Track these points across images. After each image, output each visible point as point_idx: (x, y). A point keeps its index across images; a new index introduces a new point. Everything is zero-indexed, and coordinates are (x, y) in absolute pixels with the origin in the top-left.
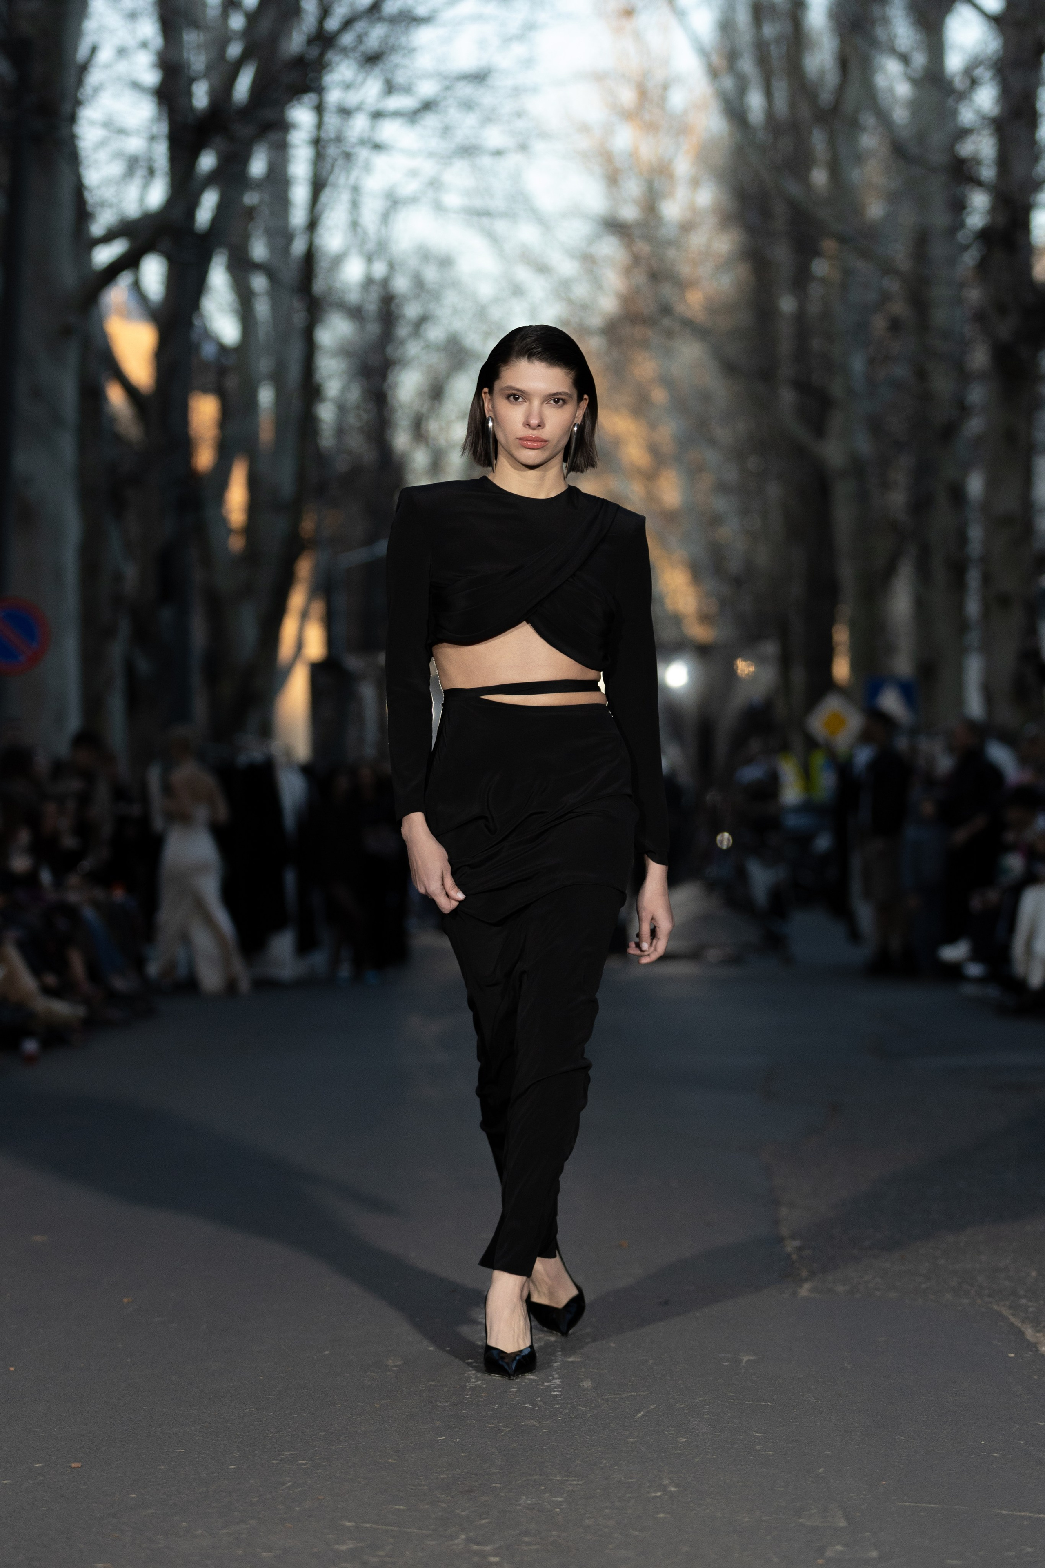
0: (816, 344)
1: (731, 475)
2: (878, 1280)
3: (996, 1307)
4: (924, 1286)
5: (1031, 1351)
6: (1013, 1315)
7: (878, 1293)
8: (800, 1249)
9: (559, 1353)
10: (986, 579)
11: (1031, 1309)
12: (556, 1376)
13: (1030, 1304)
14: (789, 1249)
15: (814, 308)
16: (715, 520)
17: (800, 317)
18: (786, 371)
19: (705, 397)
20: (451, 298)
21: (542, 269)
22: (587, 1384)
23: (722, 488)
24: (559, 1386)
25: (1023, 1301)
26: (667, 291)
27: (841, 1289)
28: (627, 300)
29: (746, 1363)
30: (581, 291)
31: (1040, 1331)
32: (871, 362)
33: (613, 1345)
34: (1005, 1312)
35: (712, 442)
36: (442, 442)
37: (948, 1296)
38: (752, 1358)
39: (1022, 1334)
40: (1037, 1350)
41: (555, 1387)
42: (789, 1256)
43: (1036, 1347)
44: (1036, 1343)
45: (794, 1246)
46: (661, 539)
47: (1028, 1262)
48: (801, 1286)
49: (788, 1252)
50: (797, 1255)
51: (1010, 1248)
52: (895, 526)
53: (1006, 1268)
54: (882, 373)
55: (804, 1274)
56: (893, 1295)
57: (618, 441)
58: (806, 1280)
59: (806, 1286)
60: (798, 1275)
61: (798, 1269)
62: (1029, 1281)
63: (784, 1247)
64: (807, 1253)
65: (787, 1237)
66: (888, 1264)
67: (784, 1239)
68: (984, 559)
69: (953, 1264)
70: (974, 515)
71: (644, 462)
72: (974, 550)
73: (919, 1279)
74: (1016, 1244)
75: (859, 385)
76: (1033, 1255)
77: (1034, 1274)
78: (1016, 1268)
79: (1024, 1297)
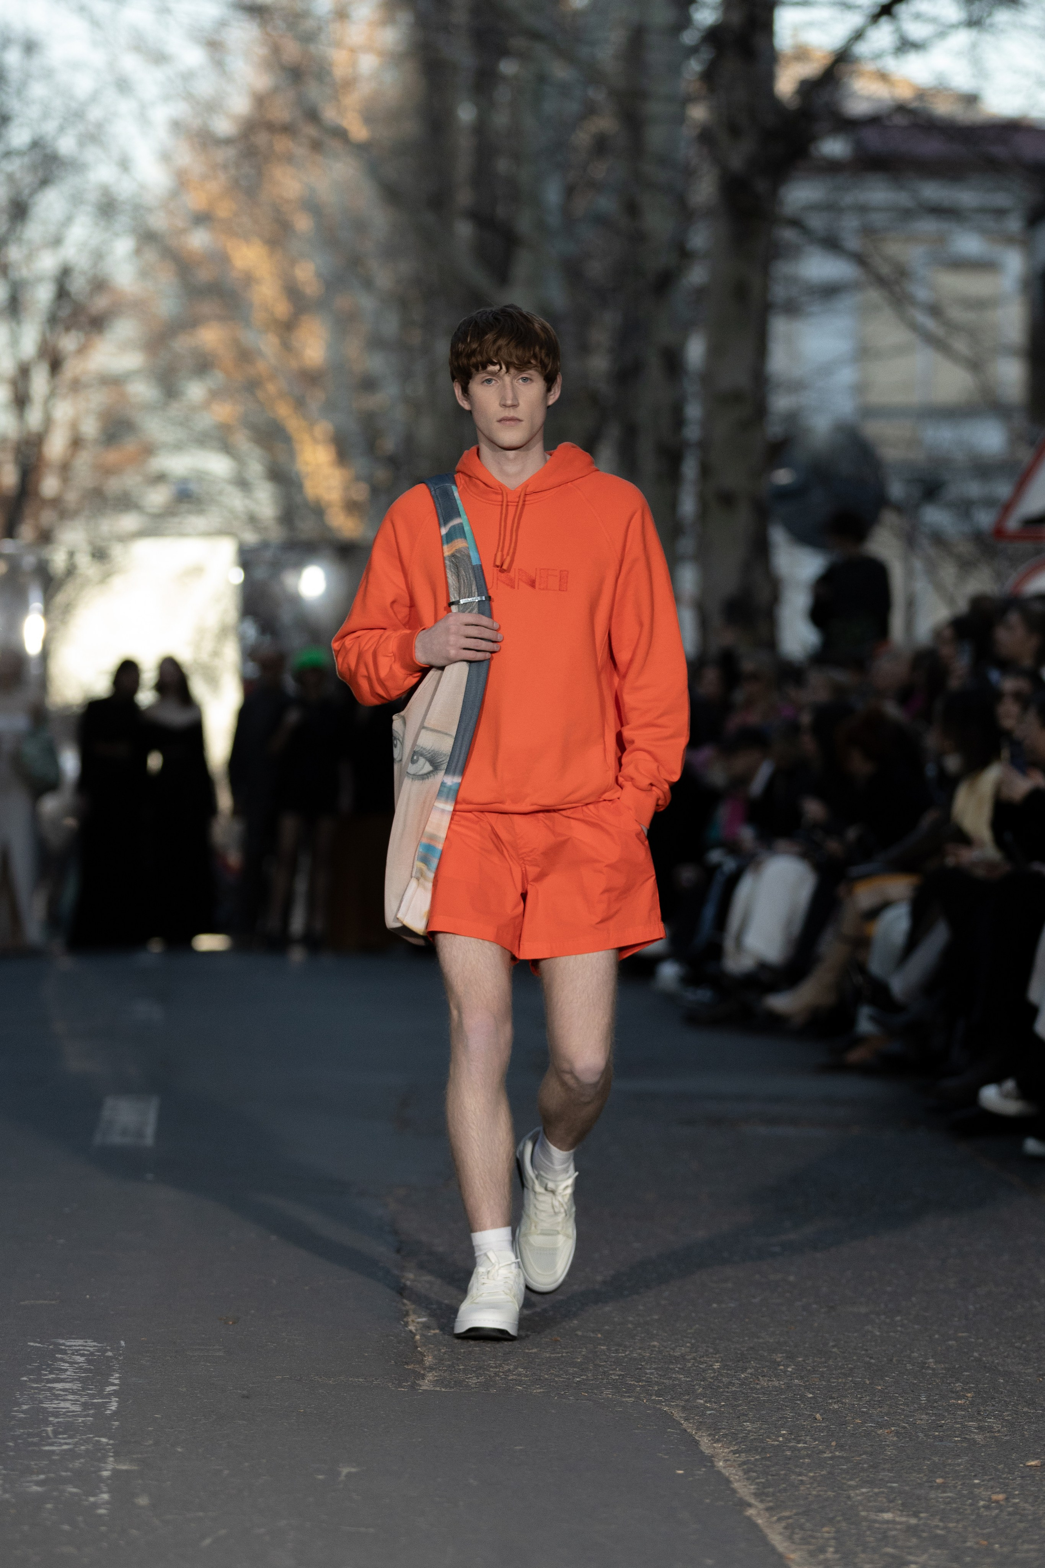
0: (502, 165)
1: (391, 325)
3: (665, 1408)
4: (578, 1379)
5: (705, 1466)
6: (686, 1420)
7: (519, 1388)
8: (426, 1327)
9: (111, 1459)
10: (705, 471)
11: (709, 1412)
12: (105, 1489)
13: (708, 1405)
14: (412, 1328)
15: (501, 119)
16: (368, 384)
17: (480, 128)
18: (464, 197)
19: (360, 226)
21: (159, 58)
22: (143, 1501)
23: (376, 343)
24: (107, 1503)
25: (700, 1401)
26: (313, 91)
27: (473, 1381)
28: (260, 101)
29: (346, 1476)
30: (205, 87)
31: (718, 1441)
32: (570, 191)
33: (179, 1450)
34: (678, 1415)
35: (368, 284)
37: (608, 1393)
38: (353, 1470)
39: (697, 1443)
40: (713, 1466)
41: (103, 1504)
42: (412, 1334)
43: (712, 1462)
44: (712, 1456)
45: (418, 1323)
46: (300, 404)
47: (711, 1350)
48: (423, 1377)
49: (411, 1331)
50: (422, 1335)
51: (689, 1331)
52: (594, 399)
53: (683, 1356)
54: (581, 205)
55: (429, 1360)
56: (537, 1390)
57: (249, 279)
58: (431, 1369)
59: (430, 1376)
60: (421, 1362)
61: (422, 1354)
62: (710, 1374)
63: (406, 1324)
64: (435, 1334)
65: (411, 1312)
66: (535, 1350)
67: (407, 1314)
68: (704, 445)
69: (617, 1351)
70: (692, 387)
71: (282, 308)
72: (692, 433)
73: (571, 1370)
74: (697, 1326)
75: (554, 220)
76: (718, 1341)
77: (717, 1366)
78: (694, 1359)
79: (703, 1395)
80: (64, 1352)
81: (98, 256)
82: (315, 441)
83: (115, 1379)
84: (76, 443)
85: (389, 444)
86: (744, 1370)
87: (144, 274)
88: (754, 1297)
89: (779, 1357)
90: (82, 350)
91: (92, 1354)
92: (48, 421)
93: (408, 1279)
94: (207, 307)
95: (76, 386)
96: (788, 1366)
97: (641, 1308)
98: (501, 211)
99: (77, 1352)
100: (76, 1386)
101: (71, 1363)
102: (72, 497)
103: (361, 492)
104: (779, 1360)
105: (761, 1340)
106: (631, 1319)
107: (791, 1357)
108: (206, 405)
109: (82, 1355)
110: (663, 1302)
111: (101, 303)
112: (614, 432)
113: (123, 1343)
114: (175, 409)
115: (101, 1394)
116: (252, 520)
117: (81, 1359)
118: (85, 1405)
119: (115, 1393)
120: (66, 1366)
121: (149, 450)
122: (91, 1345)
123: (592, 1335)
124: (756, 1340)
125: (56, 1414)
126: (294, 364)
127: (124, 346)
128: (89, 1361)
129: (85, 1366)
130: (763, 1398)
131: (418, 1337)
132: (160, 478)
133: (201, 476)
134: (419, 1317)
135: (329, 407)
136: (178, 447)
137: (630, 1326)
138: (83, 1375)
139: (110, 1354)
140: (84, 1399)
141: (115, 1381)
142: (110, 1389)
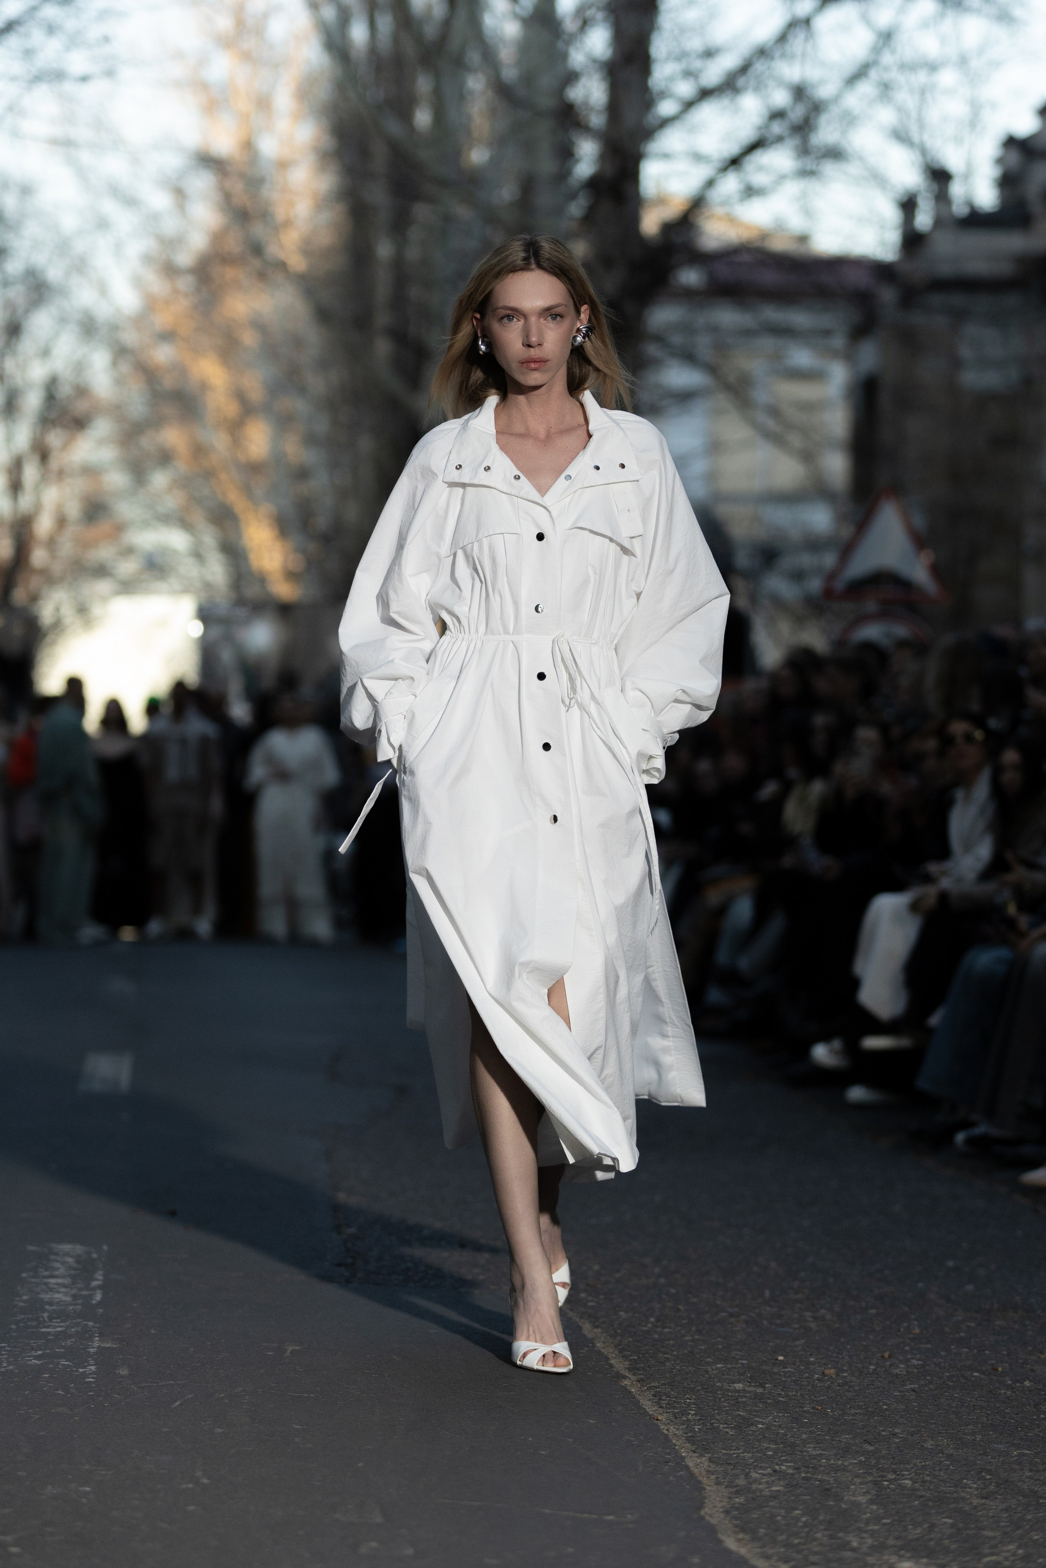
0: (414, 292)
1: (322, 426)
5: (588, 1346)
6: (571, 1310)
9: (97, 1339)
11: (590, 1304)
12: (92, 1362)
13: (590, 1298)
15: (413, 253)
16: (303, 474)
17: (398, 263)
18: (383, 319)
19: (297, 342)
20: (32, 229)
21: (130, 201)
22: (124, 1372)
23: (310, 440)
24: (94, 1373)
25: (583, 1295)
26: (258, 230)
28: (217, 238)
29: (291, 1353)
30: (170, 225)
31: (597, 1327)
33: (153, 1332)
35: (302, 390)
36: (19, 381)
38: (297, 1348)
39: (580, 1328)
40: (594, 1346)
41: (90, 1374)
43: (592, 1343)
44: (593, 1339)
46: (247, 491)
57: (204, 386)
71: (231, 409)
80: (57, 1254)
81: (80, 367)
82: (259, 520)
83: (99, 1275)
84: (61, 522)
85: (322, 522)
86: (619, 1271)
87: (119, 382)
89: (647, 1261)
90: (65, 446)
91: (80, 1256)
92: (38, 507)
94: (170, 410)
95: (61, 474)
96: (654, 1268)
98: (413, 330)
99: (67, 1254)
100: (67, 1281)
101: (63, 1263)
102: (57, 569)
103: (296, 563)
104: (647, 1263)
105: (632, 1247)
107: (657, 1261)
108: (167, 492)
109: (71, 1256)
111: (81, 407)
113: (105, 1248)
114: (144, 495)
115: (88, 1288)
116: (208, 586)
117: (70, 1260)
118: (75, 1297)
119: (99, 1287)
120: (57, 1265)
121: (120, 528)
122: (79, 1249)
124: (628, 1247)
125: (51, 1303)
126: (241, 457)
127: (101, 442)
128: (78, 1262)
129: (74, 1265)
130: (635, 1293)
132: (131, 551)
133: (165, 551)
136: (146, 524)
138: (73, 1272)
139: (95, 1256)
140: (74, 1292)
141: (99, 1278)
142: (95, 1284)
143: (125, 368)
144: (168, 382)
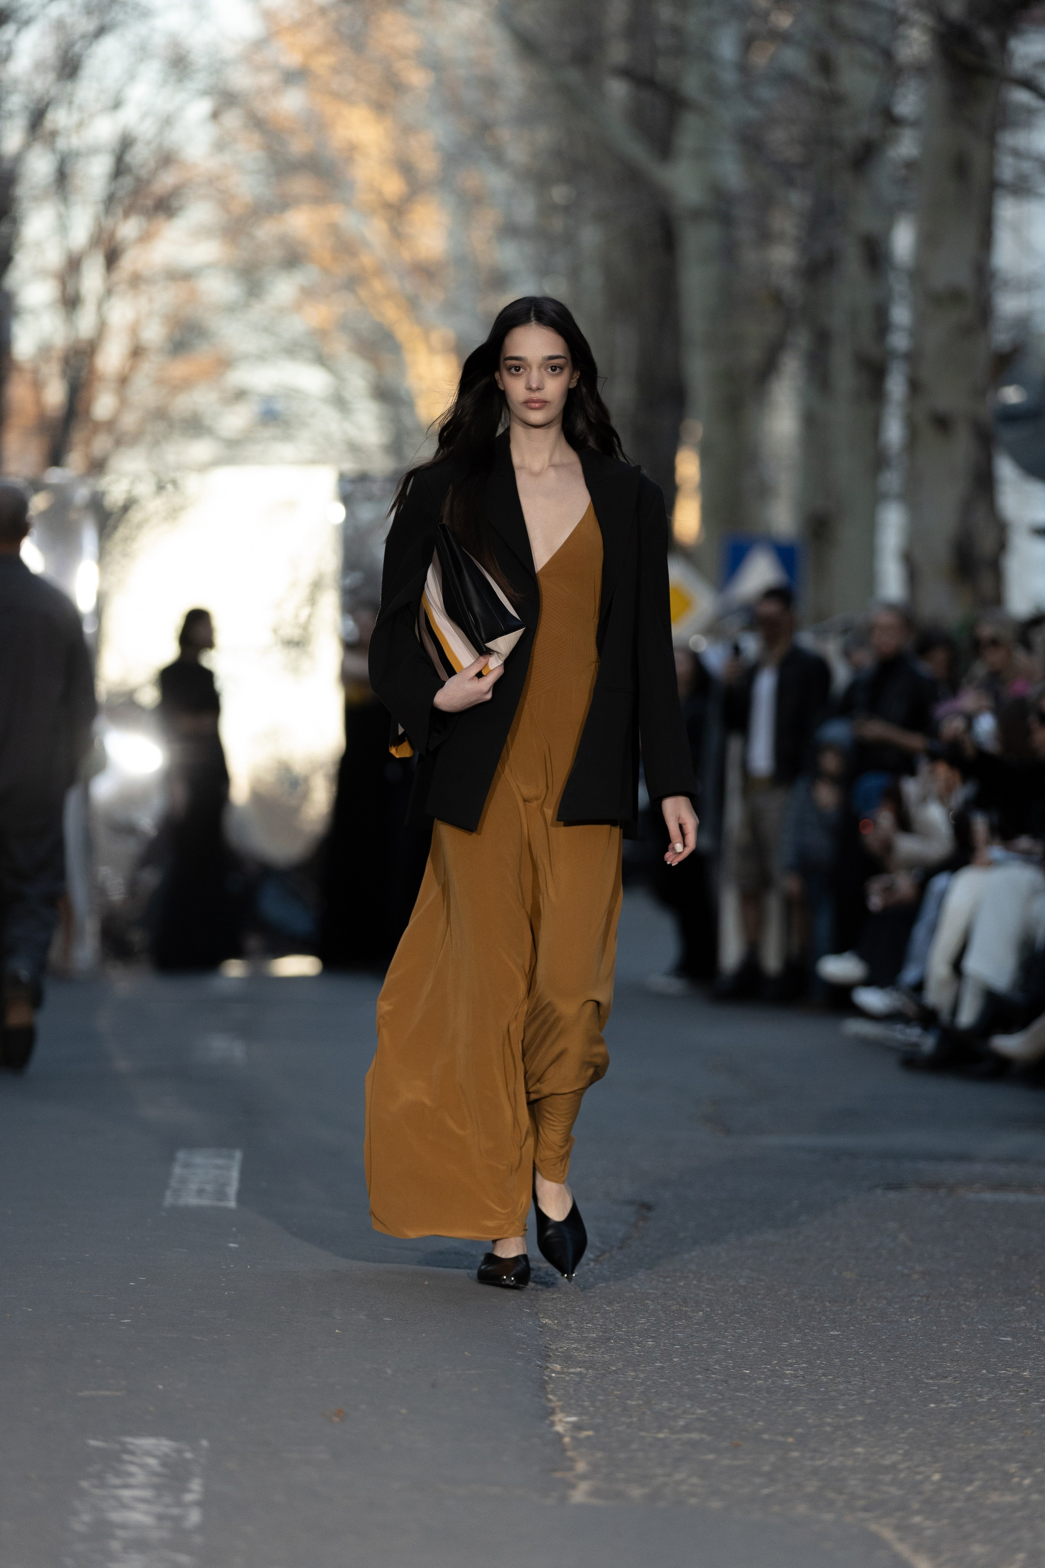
0: (664, 12)
1: (526, 209)
2: (695, 1480)
3: (874, 1527)
4: (766, 1491)
6: (900, 1540)
7: (693, 1501)
8: (577, 1427)
10: (915, 387)
11: (928, 1533)
13: (928, 1523)
14: (559, 1428)
16: (499, 280)
18: (617, 52)
19: (487, 83)
23: (508, 230)
25: (917, 1519)
27: (636, 1492)
32: (748, 43)
34: (888, 1534)
35: (498, 157)
37: (802, 1509)
42: (559, 1436)
45: (567, 1423)
46: (412, 304)
47: (928, 1459)
48: (573, 1486)
49: (557, 1433)
50: (573, 1438)
51: (902, 1435)
52: (777, 298)
53: (894, 1466)
54: (760, 59)
55: (581, 1466)
56: (716, 1504)
57: (352, 149)
58: (583, 1477)
59: (584, 1486)
60: (571, 1469)
61: (572, 1460)
62: (928, 1488)
63: (553, 1424)
64: (588, 1438)
65: (558, 1410)
66: (711, 1457)
67: (553, 1412)
68: (912, 357)
69: (812, 1459)
70: (900, 286)
71: (392, 187)
72: (899, 341)
73: (758, 1480)
74: (911, 1429)
75: (729, 78)
76: (936, 1448)
77: (936, 1477)
78: (908, 1468)
79: (918, 1512)
80: (132, 1453)
81: (166, 124)
82: (431, 350)
83: (196, 1485)
84: (137, 352)
86: (970, 1482)
87: (221, 144)
88: (980, 1396)
89: (1013, 1468)
90: (145, 238)
91: (166, 1455)
92: (102, 327)
93: (554, 1372)
94: (301, 185)
95: (136, 281)
96: (1023, 1478)
97: (841, 1407)
98: (664, 68)
99: (149, 1454)
100: (147, 1493)
101: (143, 1466)
102: (130, 419)
104: (1013, 1470)
105: (990, 1447)
106: (829, 1420)
107: (1027, 1468)
108: (297, 307)
109: (154, 1456)
110: (868, 1401)
111: (167, 180)
112: (801, 339)
113: (205, 1443)
114: (258, 312)
115: (179, 1504)
116: (354, 448)
117: (152, 1462)
118: (160, 1517)
119: (198, 1504)
120: (133, 1469)
121: (225, 363)
122: (165, 1445)
123: (781, 1439)
124: (984, 1447)
125: (124, 1526)
126: (406, 255)
127: (199, 234)
128: (164, 1464)
129: (159, 1469)
130: (995, 1516)
131: (567, 1440)
132: (240, 395)
133: (292, 393)
134: (568, 1416)
135: (450, 308)
136: (262, 357)
137: (828, 1429)
138: (156, 1480)
139: (188, 1455)
140: (158, 1509)
141: (195, 1488)
142: (189, 1497)
143: (232, 120)
144: (298, 147)
